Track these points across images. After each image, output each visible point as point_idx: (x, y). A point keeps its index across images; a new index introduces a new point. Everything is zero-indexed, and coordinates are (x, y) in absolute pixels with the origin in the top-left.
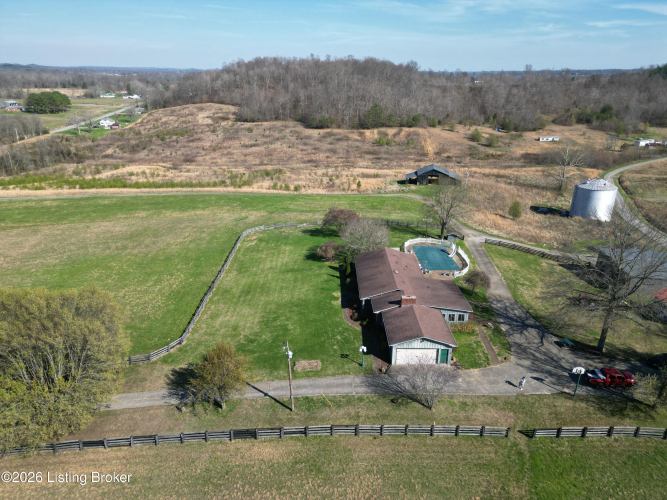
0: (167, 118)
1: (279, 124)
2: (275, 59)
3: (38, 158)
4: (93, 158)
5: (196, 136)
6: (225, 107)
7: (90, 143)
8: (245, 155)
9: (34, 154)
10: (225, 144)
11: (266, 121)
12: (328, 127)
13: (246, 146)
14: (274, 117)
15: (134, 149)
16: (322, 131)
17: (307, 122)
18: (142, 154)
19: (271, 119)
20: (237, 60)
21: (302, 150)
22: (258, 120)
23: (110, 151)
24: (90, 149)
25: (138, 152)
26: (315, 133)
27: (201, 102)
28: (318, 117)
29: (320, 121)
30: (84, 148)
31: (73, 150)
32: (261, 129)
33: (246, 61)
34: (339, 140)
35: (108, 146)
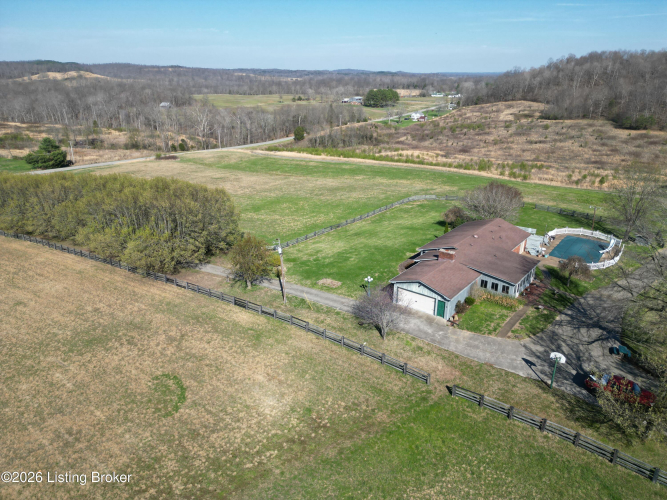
0: (472, 114)
1: (584, 122)
2: (616, 53)
3: (346, 139)
4: (388, 143)
5: (487, 130)
6: (535, 105)
7: (393, 131)
8: (524, 151)
9: (346, 135)
10: (511, 139)
11: (571, 118)
12: (645, 128)
13: (531, 142)
14: (581, 115)
15: (423, 138)
16: (634, 133)
17: (619, 122)
18: (427, 143)
19: (578, 117)
20: (567, 56)
21: (594, 151)
22: (562, 118)
23: (402, 139)
24: (390, 135)
25: (425, 140)
26: (623, 134)
27: (513, 100)
28: (635, 116)
29: (637, 121)
30: (385, 135)
31: (375, 135)
32: (560, 126)
33: (578, 56)
34: (654, 143)
35: (405, 135)
